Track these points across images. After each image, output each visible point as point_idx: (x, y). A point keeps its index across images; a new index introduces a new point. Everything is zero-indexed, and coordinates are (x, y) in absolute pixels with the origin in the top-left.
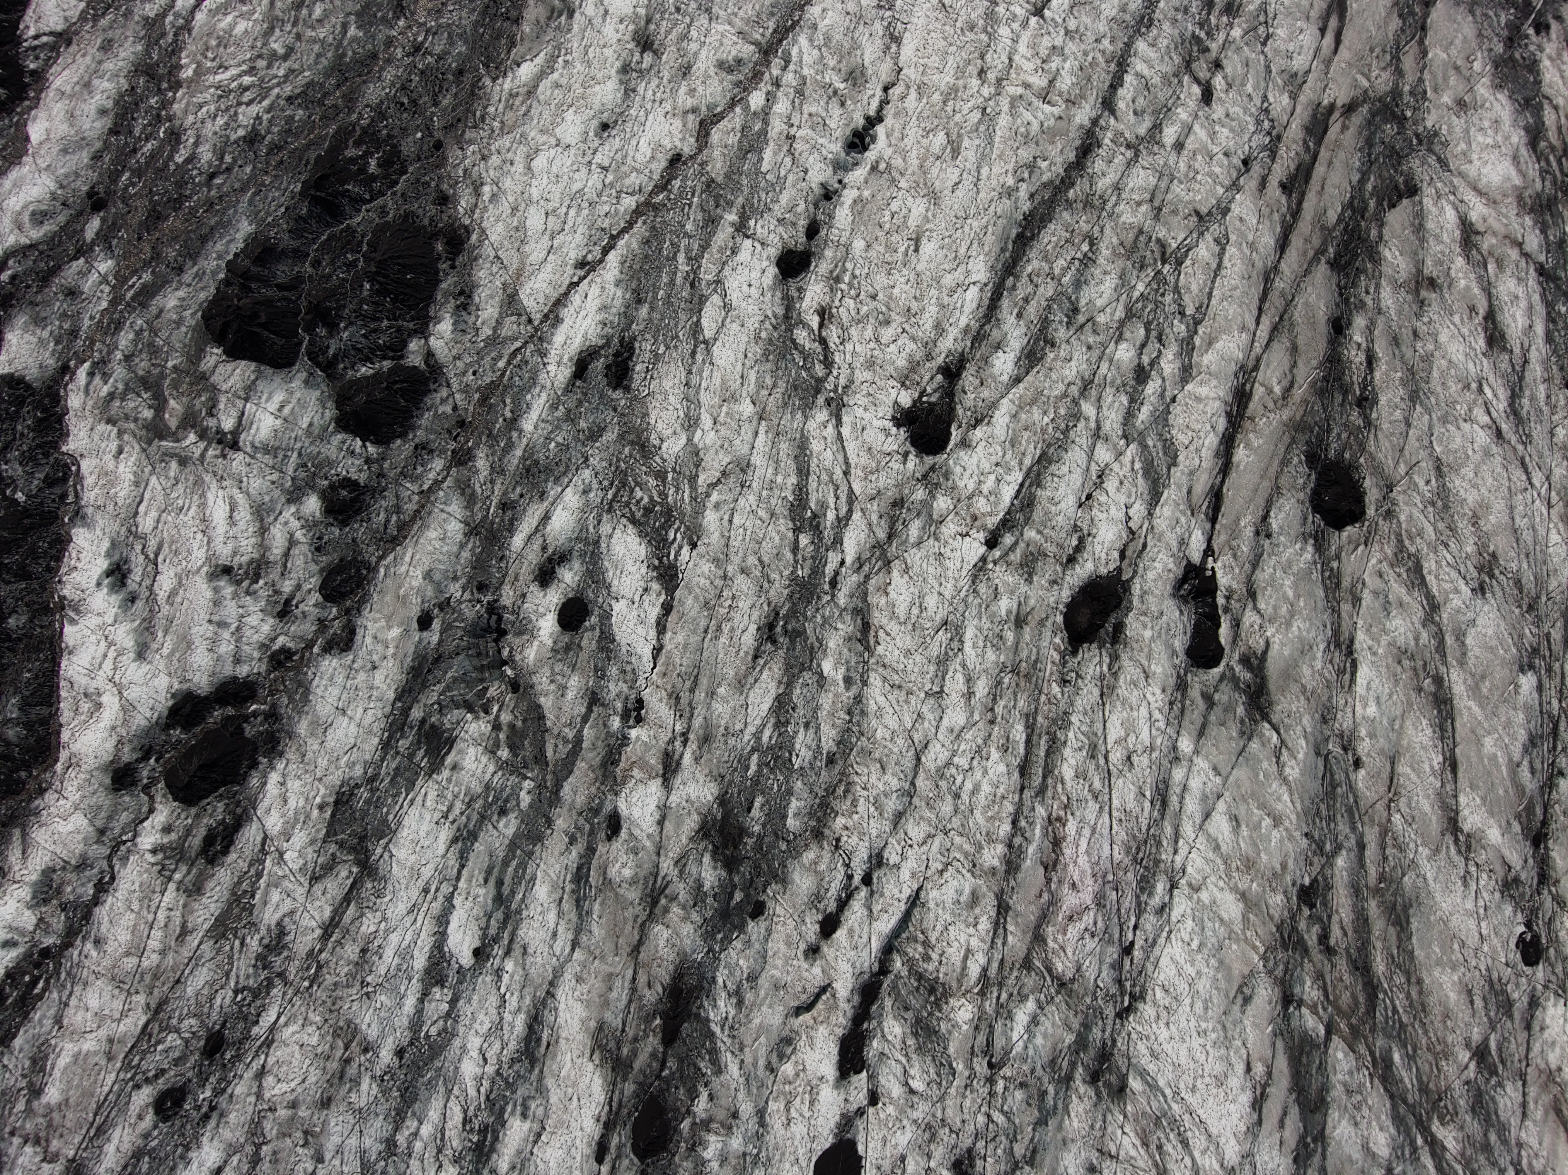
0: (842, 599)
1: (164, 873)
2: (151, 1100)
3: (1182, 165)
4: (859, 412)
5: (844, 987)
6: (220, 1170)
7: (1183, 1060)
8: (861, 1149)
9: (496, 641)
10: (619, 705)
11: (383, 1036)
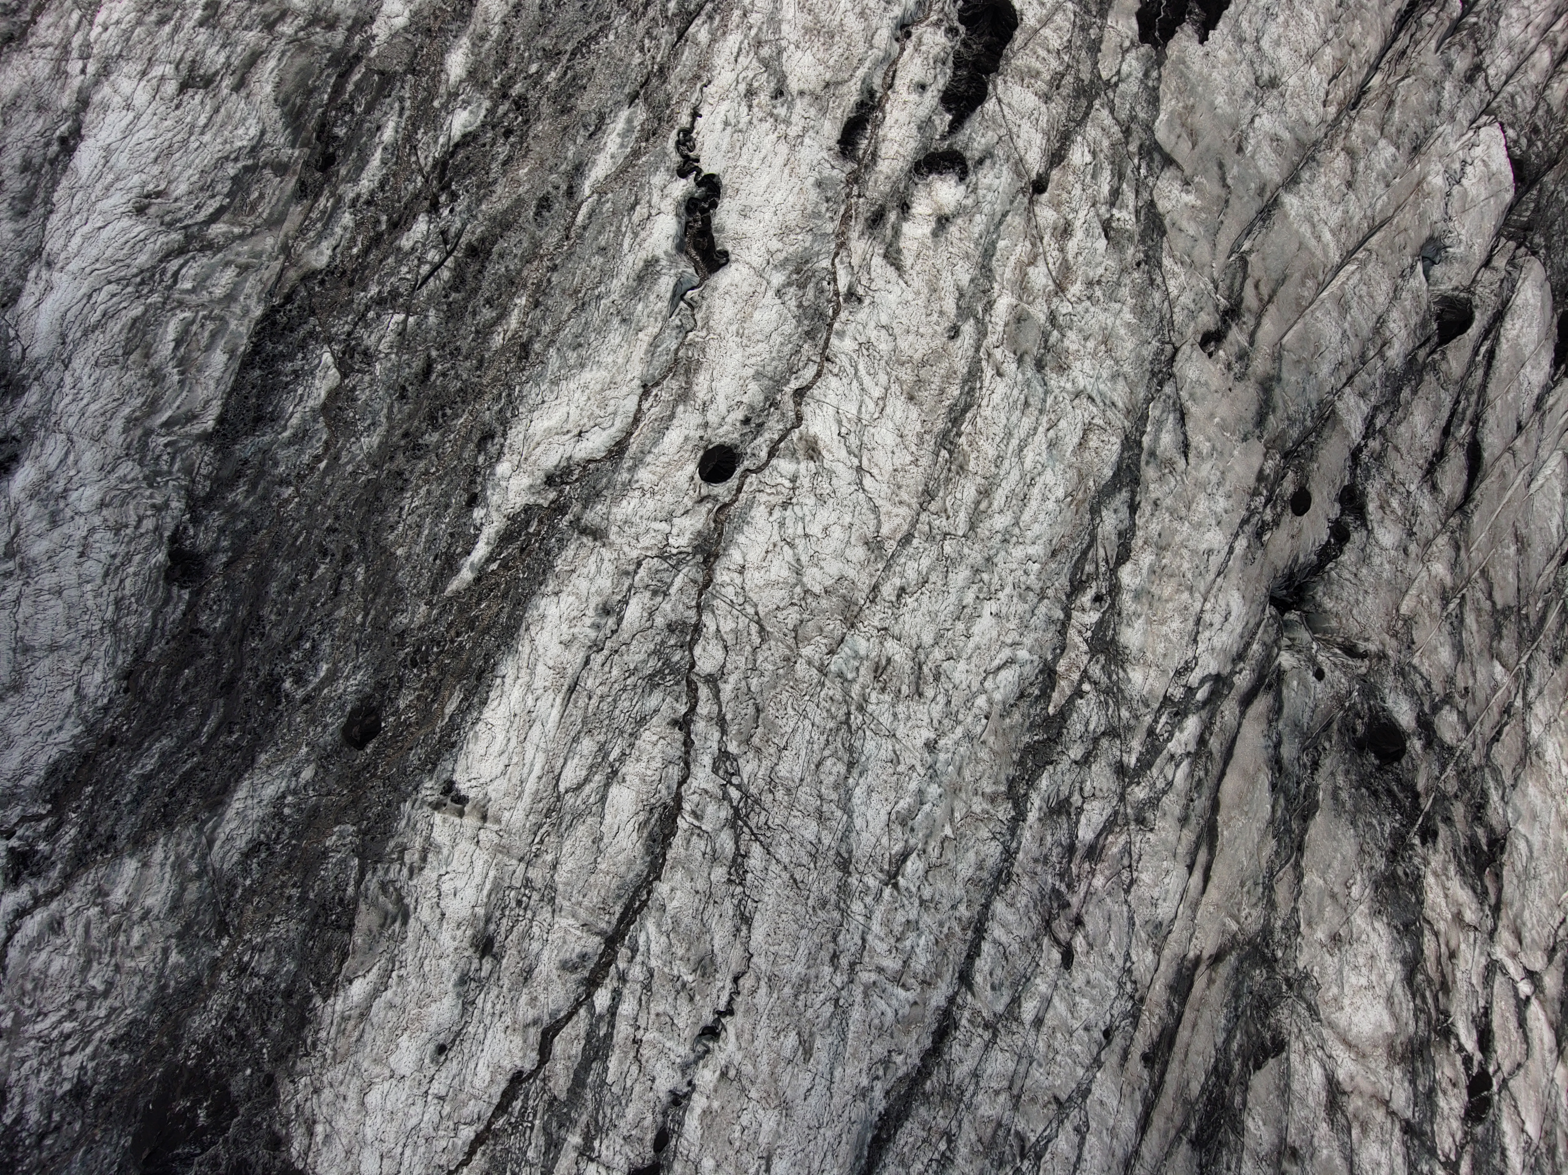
3: (1041, 1044)
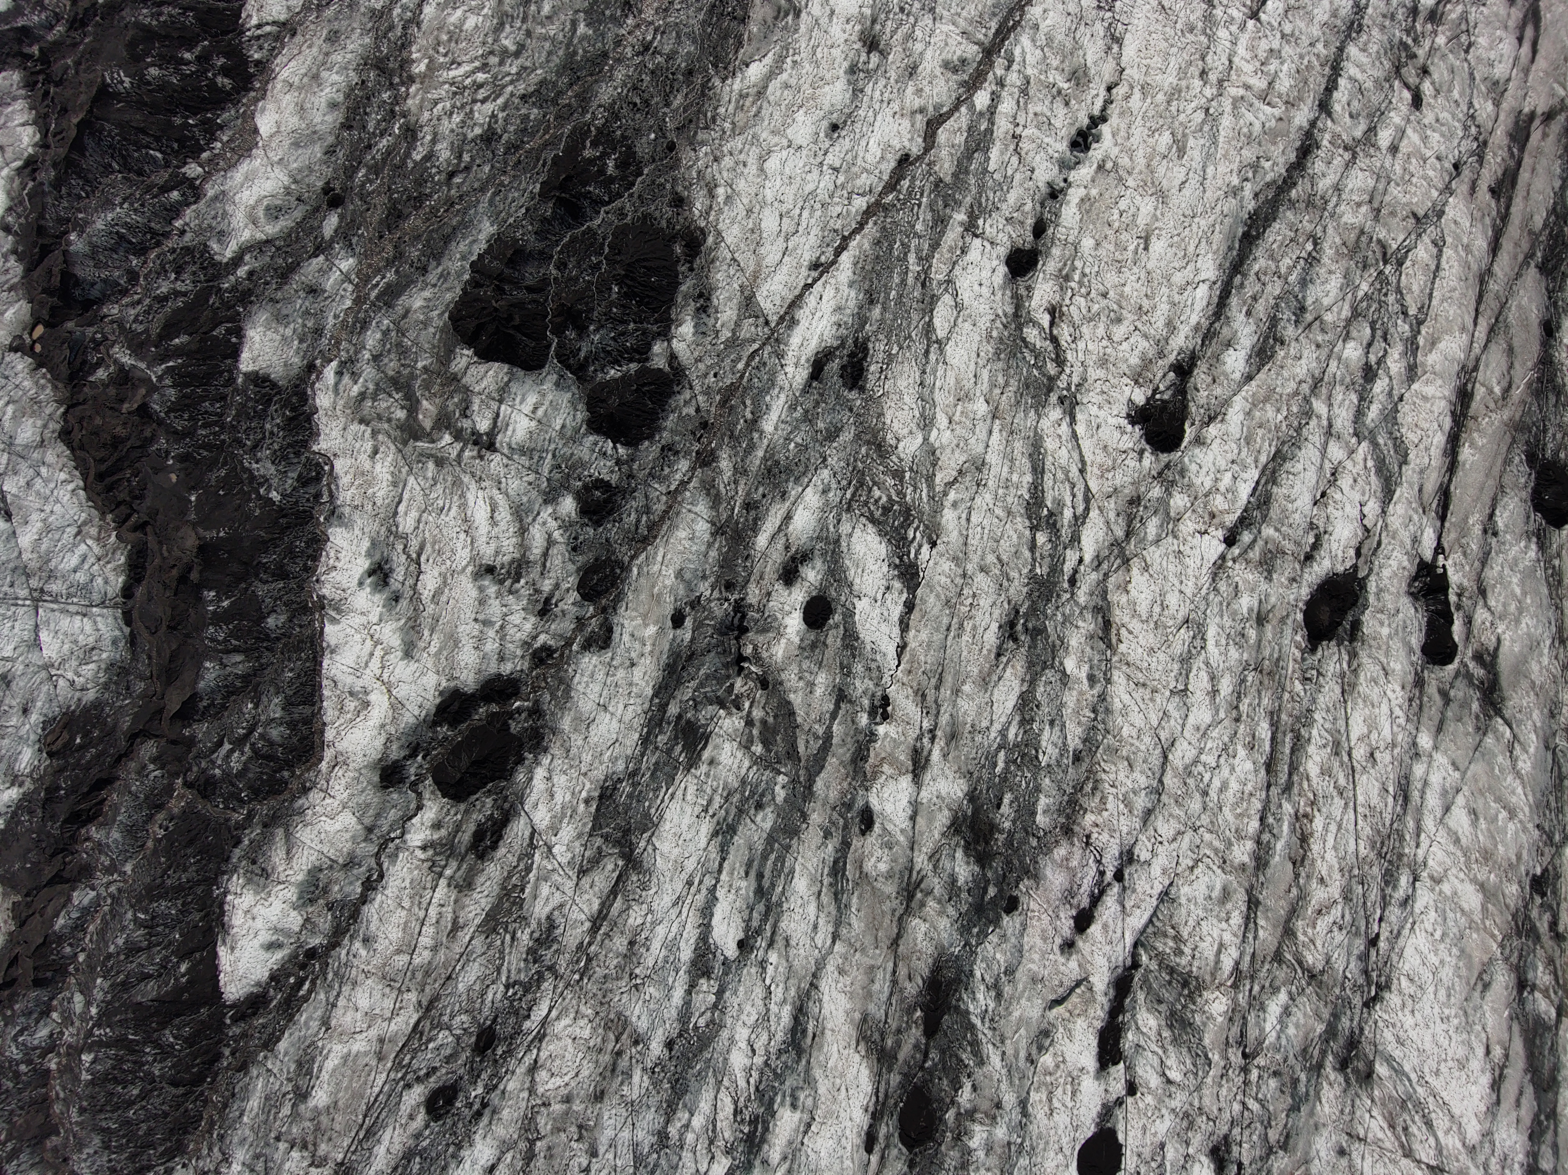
0: (1082, 597)
1: (435, 870)
2: (423, 1099)
3: (1398, 168)
4: (1094, 410)
5: (1101, 981)
6: (492, 1168)
7: (1428, 1045)
8: (1121, 1137)
9: (737, 638)
10: (866, 702)
11: (652, 1028)
